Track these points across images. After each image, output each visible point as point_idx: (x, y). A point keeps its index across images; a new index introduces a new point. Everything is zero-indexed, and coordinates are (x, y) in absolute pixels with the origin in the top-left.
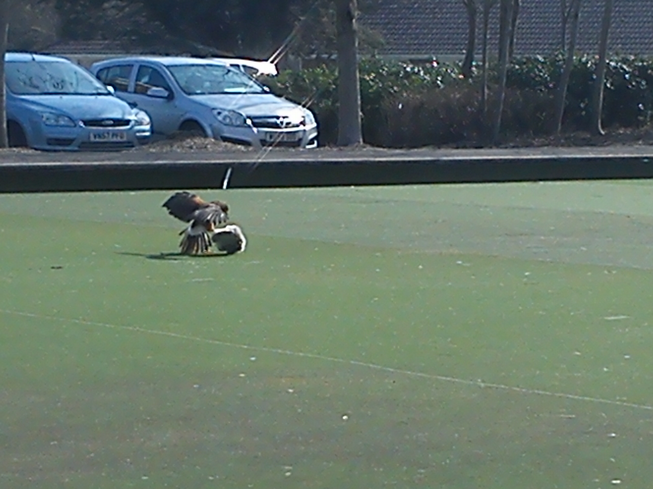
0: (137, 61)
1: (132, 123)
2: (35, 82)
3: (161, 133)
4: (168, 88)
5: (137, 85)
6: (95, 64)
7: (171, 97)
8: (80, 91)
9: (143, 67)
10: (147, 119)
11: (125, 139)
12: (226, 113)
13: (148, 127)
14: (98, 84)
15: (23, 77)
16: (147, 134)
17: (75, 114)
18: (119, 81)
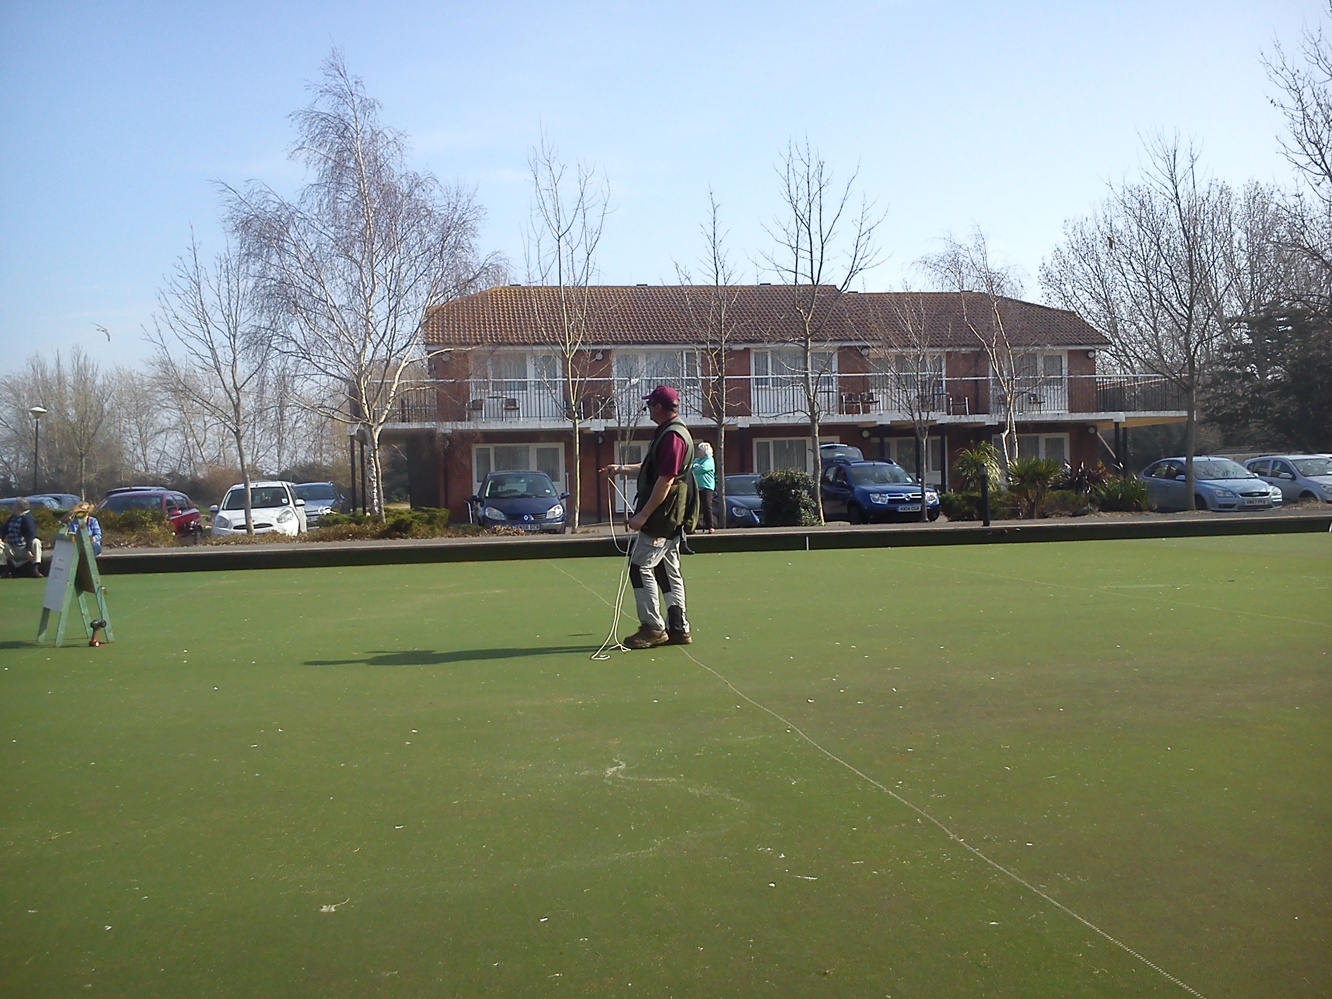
0: (1272, 458)
1: (1271, 494)
2: (1211, 472)
3: (1288, 499)
4: (1292, 473)
5: (1272, 472)
6: (1246, 461)
7: (1294, 478)
8: (1238, 477)
9: (1275, 462)
10: (1280, 491)
11: (1266, 504)
12: (1329, 487)
13: (1280, 496)
14: (1248, 473)
15: (1203, 470)
16: (1281, 500)
17: (1235, 490)
18: (1262, 470)
